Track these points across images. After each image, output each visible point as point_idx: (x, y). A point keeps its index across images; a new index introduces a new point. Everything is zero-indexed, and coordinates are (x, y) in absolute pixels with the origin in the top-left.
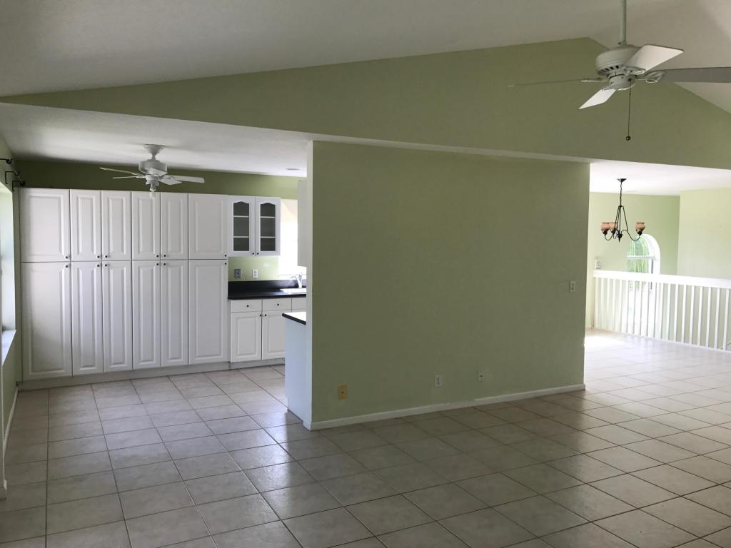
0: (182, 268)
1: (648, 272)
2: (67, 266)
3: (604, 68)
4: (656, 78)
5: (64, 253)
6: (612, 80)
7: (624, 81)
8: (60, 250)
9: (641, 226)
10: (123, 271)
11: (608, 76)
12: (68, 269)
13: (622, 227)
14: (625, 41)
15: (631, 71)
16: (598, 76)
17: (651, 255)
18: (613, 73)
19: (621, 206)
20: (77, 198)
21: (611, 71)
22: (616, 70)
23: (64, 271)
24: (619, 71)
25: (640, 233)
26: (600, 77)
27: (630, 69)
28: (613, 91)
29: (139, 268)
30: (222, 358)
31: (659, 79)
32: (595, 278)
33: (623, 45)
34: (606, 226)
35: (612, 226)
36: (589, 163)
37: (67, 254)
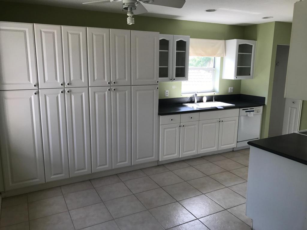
0: (127, 92)
2: (35, 94)
5: (33, 82)
8: (29, 80)
10: (82, 96)
12: (37, 95)
20: (41, 32)
23: (33, 97)
29: (94, 93)
30: (154, 158)
37: (35, 83)
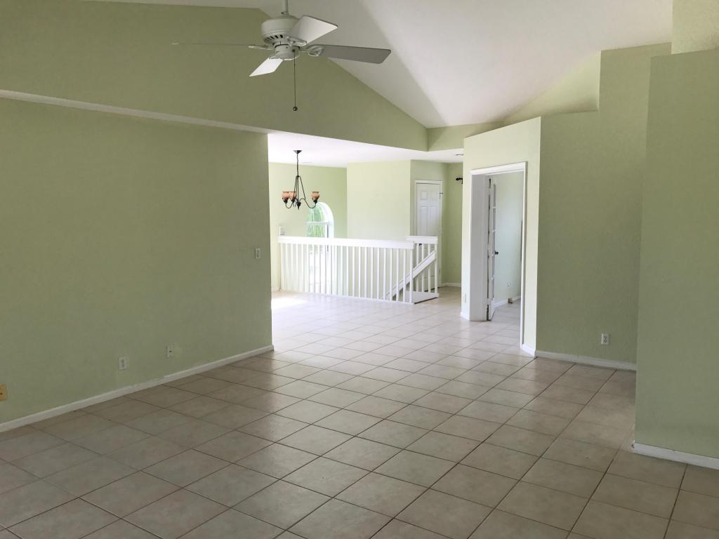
1: (324, 236)
3: (269, 36)
4: (317, 52)
6: (277, 49)
7: (289, 51)
9: (316, 195)
11: (273, 44)
13: (301, 196)
14: (287, 12)
15: (294, 42)
16: (264, 43)
17: (326, 221)
18: (278, 41)
19: (298, 176)
21: (276, 40)
22: (280, 39)
24: (283, 41)
25: (316, 201)
26: (267, 45)
27: (294, 40)
28: (280, 61)
31: (319, 53)
32: (280, 244)
33: (285, 15)
34: (286, 195)
35: (292, 195)
36: (267, 134)
